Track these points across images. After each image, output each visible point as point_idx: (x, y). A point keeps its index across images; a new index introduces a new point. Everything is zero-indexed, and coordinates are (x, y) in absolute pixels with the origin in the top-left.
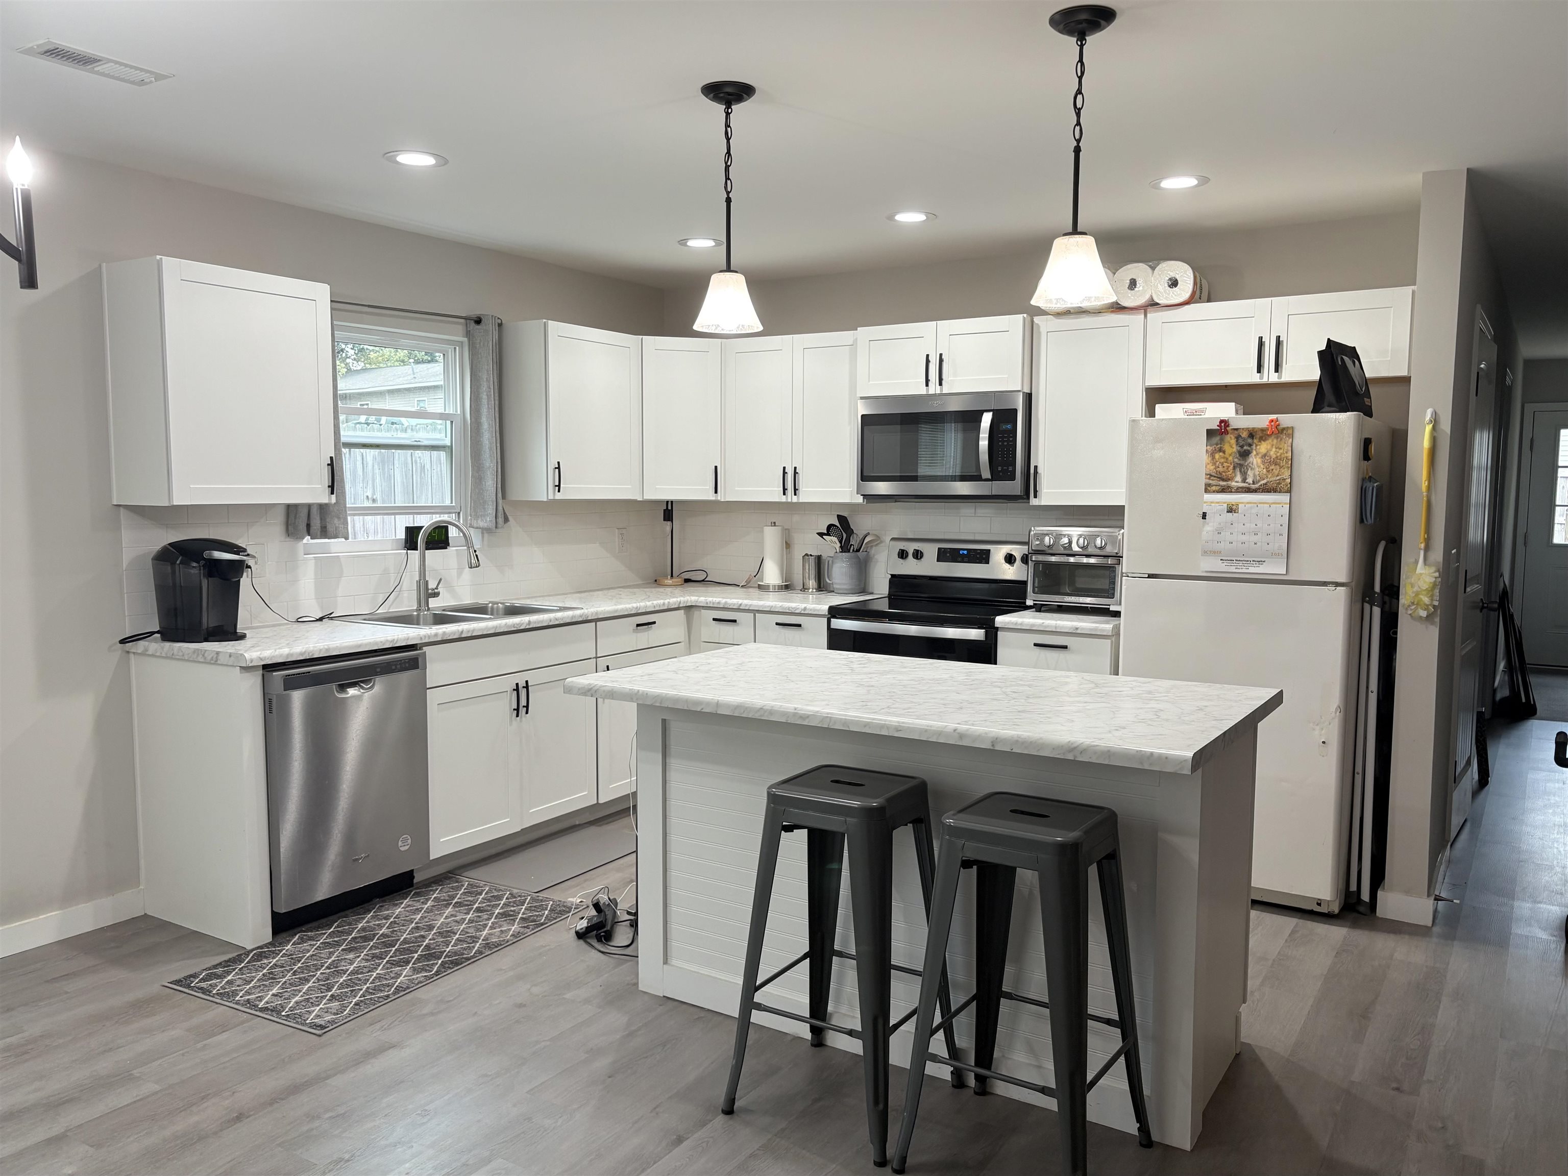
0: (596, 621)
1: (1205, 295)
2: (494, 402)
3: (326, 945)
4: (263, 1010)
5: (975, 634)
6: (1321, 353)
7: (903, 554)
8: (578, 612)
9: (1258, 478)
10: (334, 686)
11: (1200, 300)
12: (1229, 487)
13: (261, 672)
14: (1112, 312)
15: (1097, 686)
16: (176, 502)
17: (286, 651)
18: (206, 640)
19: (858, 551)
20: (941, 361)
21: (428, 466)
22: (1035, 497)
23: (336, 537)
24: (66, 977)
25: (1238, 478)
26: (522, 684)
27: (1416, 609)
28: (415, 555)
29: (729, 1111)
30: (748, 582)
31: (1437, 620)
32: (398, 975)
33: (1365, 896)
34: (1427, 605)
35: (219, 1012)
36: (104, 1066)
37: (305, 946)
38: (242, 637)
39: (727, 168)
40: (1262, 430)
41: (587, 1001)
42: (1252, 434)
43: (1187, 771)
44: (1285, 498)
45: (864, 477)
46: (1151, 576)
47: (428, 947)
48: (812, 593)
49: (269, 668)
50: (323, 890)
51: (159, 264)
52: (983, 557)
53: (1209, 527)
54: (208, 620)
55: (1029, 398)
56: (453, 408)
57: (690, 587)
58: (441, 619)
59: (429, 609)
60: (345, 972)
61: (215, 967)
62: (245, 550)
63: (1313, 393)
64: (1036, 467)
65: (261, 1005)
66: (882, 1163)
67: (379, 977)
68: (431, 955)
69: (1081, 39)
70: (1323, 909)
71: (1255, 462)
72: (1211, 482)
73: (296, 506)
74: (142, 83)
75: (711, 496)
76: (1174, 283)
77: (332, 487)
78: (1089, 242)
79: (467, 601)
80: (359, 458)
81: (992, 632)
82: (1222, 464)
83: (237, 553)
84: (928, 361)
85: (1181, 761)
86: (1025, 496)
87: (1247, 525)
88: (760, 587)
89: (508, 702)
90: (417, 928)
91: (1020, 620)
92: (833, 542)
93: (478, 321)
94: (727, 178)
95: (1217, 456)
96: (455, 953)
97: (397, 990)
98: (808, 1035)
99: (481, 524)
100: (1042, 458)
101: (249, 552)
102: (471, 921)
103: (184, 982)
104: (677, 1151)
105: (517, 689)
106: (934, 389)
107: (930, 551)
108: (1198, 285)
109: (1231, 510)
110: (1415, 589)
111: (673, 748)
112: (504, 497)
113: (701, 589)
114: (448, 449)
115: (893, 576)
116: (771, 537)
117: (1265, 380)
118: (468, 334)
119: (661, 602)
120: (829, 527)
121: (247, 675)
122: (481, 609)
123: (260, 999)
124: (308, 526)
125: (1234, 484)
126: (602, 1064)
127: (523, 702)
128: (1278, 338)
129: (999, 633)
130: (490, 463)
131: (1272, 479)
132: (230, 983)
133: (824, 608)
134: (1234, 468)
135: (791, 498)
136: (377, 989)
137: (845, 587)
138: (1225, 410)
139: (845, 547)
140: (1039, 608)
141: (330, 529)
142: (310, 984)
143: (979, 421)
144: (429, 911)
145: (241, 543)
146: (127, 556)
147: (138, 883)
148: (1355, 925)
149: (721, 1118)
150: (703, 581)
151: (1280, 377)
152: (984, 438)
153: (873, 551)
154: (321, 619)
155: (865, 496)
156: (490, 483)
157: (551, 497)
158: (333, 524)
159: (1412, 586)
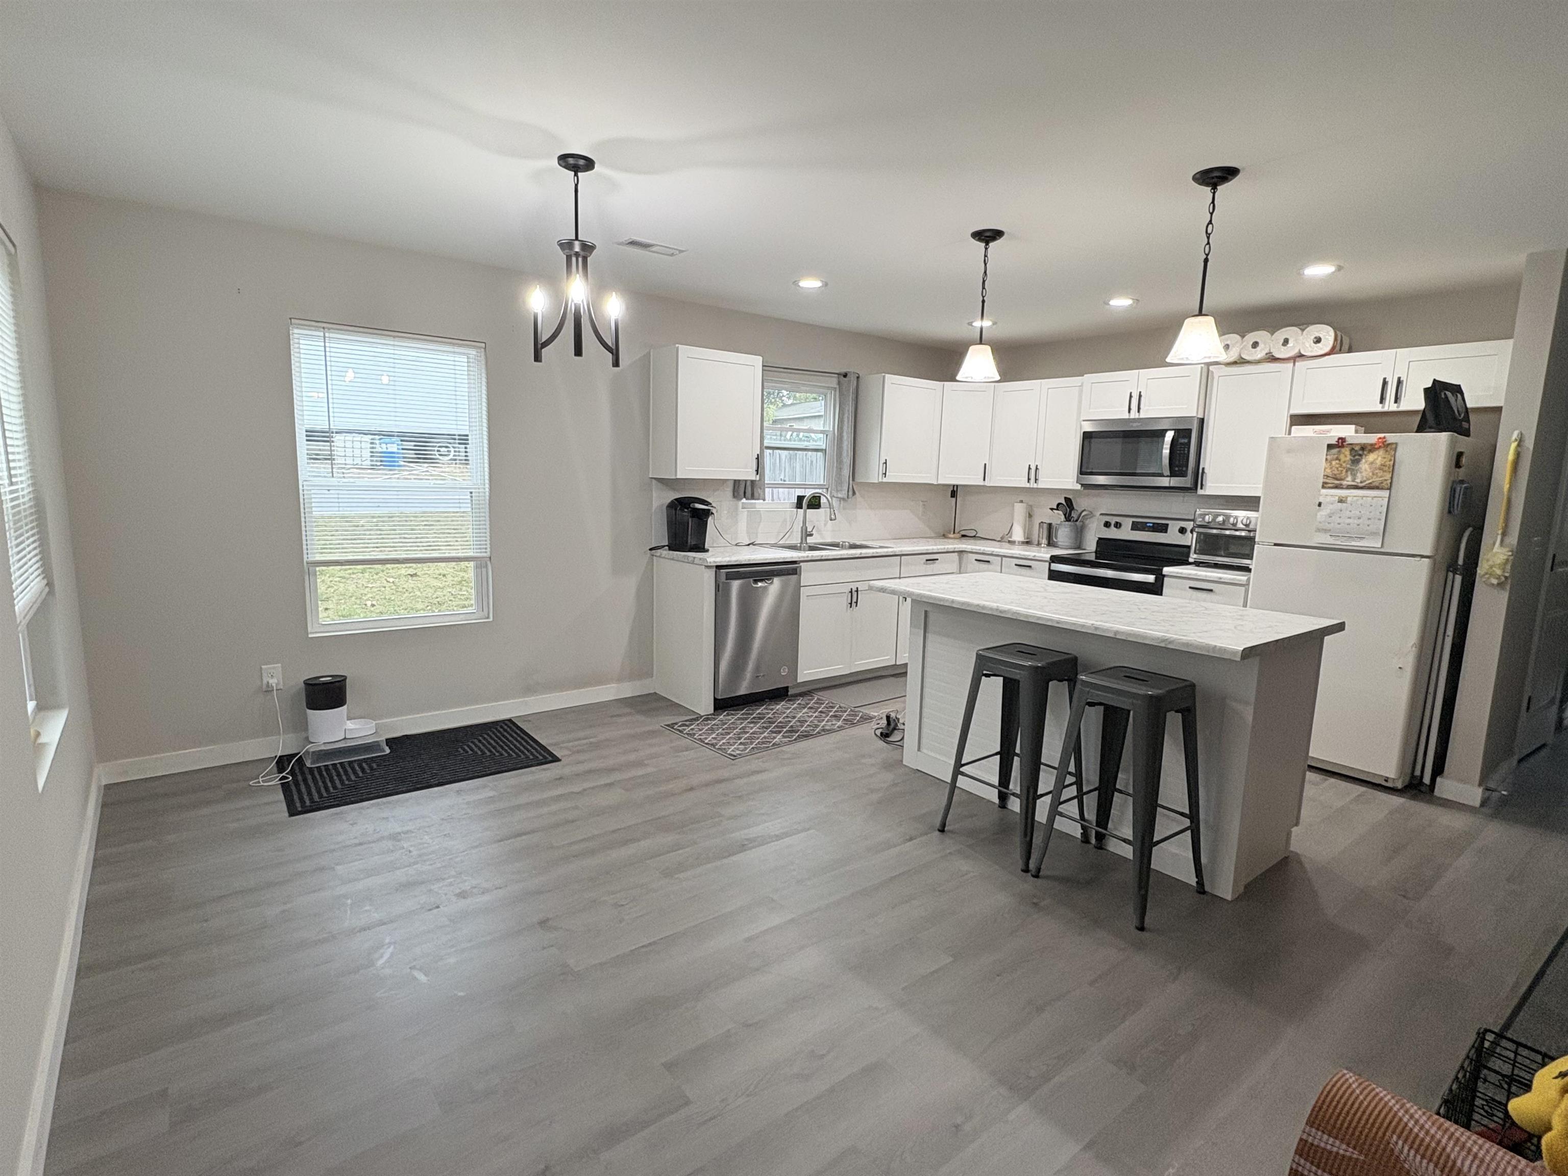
0: (901, 555)
1: (1346, 346)
2: (851, 424)
3: (739, 719)
4: (707, 744)
5: (1151, 578)
6: (1426, 390)
7: (1107, 525)
8: (890, 550)
9: (1365, 479)
10: (751, 580)
11: (1340, 351)
12: (1341, 485)
13: (714, 569)
14: (1269, 362)
15: (1206, 609)
16: (679, 477)
17: (728, 559)
18: (689, 551)
19: (1077, 521)
20: (1140, 396)
21: (814, 462)
22: (1201, 488)
23: (758, 499)
24: (618, 716)
25: (1349, 478)
26: (854, 589)
27: (1488, 578)
28: (801, 511)
29: (942, 830)
30: (1002, 538)
31: (1508, 587)
32: (775, 738)
33: (1427, 780)
34: (1499, 576)
35: (687, 742)
36: (632, 757)
37: (729, 717)
38: (707, 551)
39: (984, 282)
40: (1372, 445)
41: (873, 765)
42: (1363, 448)
43: (1238, 659)
44: (1386, 493)
45: (1082, 472)
46: (1275, 545)
47: (792, 727)
48: (1044, 547)
49: (719, 567)
50: (742, 691)
51: (678, 348)
52: (1163, 528)
53: (1323, 513)
54: (691, 541)
55: (1202, 421)
56: (829, 428)
57: (964, 540)
58: (812, 548)
59: (807, 543)
60: (748, 732)
61: (686, 721)
62: (711, 504)
63: (1418, 418)
64: (1203, 469)
65: (706, 741)
66: (1026, 870)
67: (765, 737)
68: (792, 731)
69: (1214, 187)
70: (1389, 784)
71: (1363, 468)
72: (1327, 481)
73: (739, 481)
74: (672, 255)
75: (981, 483)
76: (1318, 340)
77: (757, 471)
78: (1210, 320)
79: (829, 540)
80: (778, 456)
81: (1160, 578)
82: (1337, 468)
83: (707, 505)
84: (1131, 397)
85: (1234, 653)
86: (1194, 488)
87: (1353, 512)
88: (1009, 542)
89: (846, 599)
90: (787, 717)
91: (1180, 571)
92: (1059, 516)
93: (845, 376)
94: (984, 288)
95: (1334, 463)
96: (806, 731)
97: (774, 744)
98: (996, 801)
99: (840, 495)
100: (1207, 463)
101: (713, 505)
102: (816, 717)
103: (672, 726)
104: (908, 844)
105: (851, 592)
106: (1134, 415)
107: (1127, 523)
108: (1339, 342)
109: (1341, 501)
110: (1491, 563)
111: (930, 627)
112: (853, 480)
113: (972, 541)
114: (824, 451)
115: (1100, 539)
116: (1019, 510)
117: (1386, 409)
118: (839, 383)
119: (943, 547)
120: (1059, 505)
121: (707, 570)
122: (836, 545)
123: (706, 739)
124: (745, 493)
125: (1344, 483)
126: (875, 797)
127: (854, 600)
128: (1399, 378)
129: (1166, 579)
130: (847, 460)
131: (1376, 480)
132: (692, 729)
133: (1048, 556)
134: (1347, 472)
135: (1033, 485)
136: (763, 743)
137: (1067, 544)
138: (1347, 431)
139: (1068, 518)
140: (1198, 564)
141: (756, 495)
142: (731, 736)
143: (1164, 436)
144: (794, 709)
145: (709, 500)
146: (655, 504)
147: (652, 677)
148: (1414, 798)
149: (937, 833)
150: (975, 536)
151: (1398, 407)
152: (1166, 449)
153: (1087, 522)
154: (749, 545)
155: (1082, 485)
156: (846, 472)
157: (880, 480)
158: (758, 491)
159: (1488, 560)
